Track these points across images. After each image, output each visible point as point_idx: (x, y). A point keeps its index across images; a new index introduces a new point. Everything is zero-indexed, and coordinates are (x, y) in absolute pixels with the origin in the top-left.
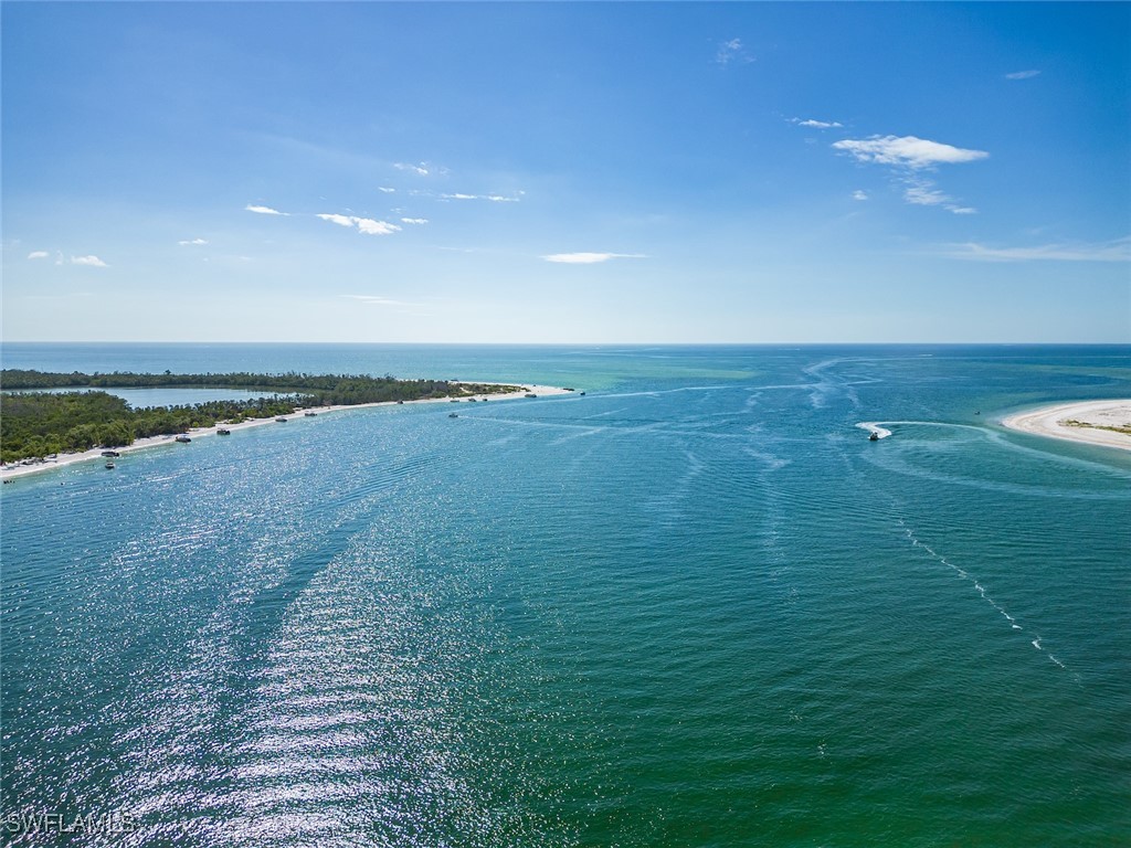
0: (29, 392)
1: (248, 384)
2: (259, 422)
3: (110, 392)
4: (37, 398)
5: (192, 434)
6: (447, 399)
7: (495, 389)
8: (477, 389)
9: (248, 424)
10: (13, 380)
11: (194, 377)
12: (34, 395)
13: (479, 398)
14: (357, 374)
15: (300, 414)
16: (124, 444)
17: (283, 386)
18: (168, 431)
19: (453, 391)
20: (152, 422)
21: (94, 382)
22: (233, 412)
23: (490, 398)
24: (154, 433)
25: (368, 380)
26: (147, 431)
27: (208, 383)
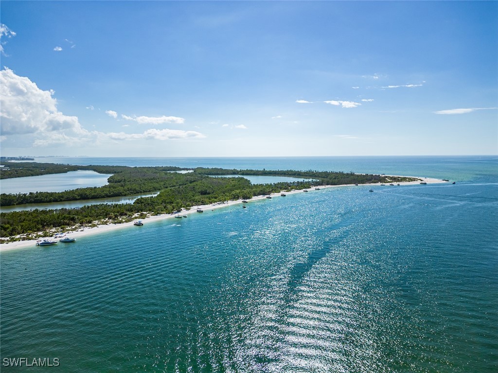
0: (220, 176)
1: (293, 175)
2: (297, 192)
3: (245, 177)
4: (223, 179)
5: (272, 195)
6: (379, 184)
7: (404, 179)
8: (395, 179)
9: (293, 192)
10: (215, 172)
11: (273, 171)
12: (221, 178)
13: (395, 184)
14: (338, 171)
15: (313, 188)
16: (249, 198)
17: (307, 176)
18: (264, 194)
19: (382, 180)
20: (258, 190)
21: (240, 173)
22: (287, 187)
23: (401, 184)
24: (259, 194)
25: (342, 174)
26: (257, 194)
27: (278, 174)
